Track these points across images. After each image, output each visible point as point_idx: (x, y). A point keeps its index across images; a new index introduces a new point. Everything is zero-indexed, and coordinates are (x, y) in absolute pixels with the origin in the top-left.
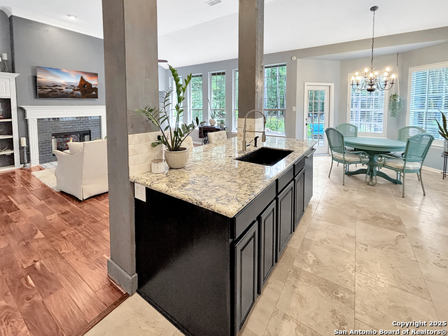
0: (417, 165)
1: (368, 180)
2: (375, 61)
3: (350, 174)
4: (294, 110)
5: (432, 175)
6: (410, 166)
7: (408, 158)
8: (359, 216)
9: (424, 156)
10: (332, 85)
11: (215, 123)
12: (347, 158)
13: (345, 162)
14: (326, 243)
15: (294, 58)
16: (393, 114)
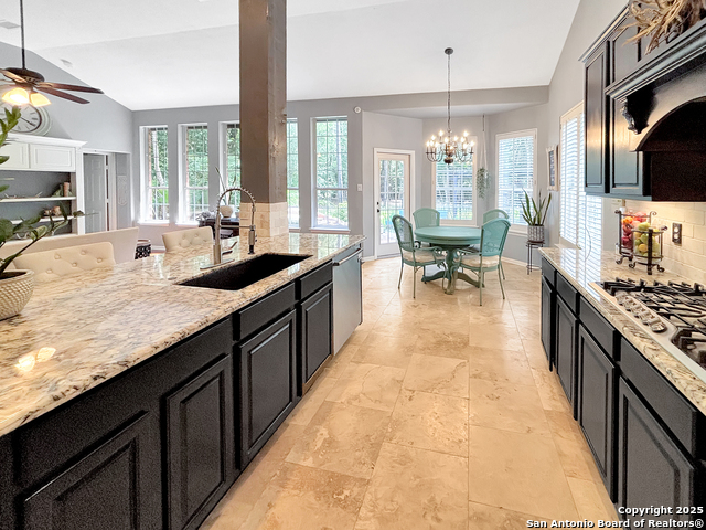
0: (494, 261)
1: (446, 286)
2: (452, 123)
3: (427, 280)
4: (360, 189)
5: (518, 270)
6: (487, 262)
7: (484, 252)
8: (420, 344)
9: (501, 248)
10: (413, 153)
11: (231, 212)
12: (418, 258)
13: (415, 264)
14: (355, 403)
15: (358, 110)
16: (481, 195)
